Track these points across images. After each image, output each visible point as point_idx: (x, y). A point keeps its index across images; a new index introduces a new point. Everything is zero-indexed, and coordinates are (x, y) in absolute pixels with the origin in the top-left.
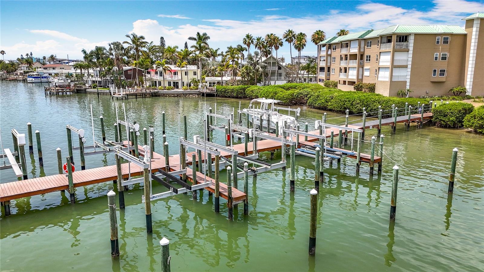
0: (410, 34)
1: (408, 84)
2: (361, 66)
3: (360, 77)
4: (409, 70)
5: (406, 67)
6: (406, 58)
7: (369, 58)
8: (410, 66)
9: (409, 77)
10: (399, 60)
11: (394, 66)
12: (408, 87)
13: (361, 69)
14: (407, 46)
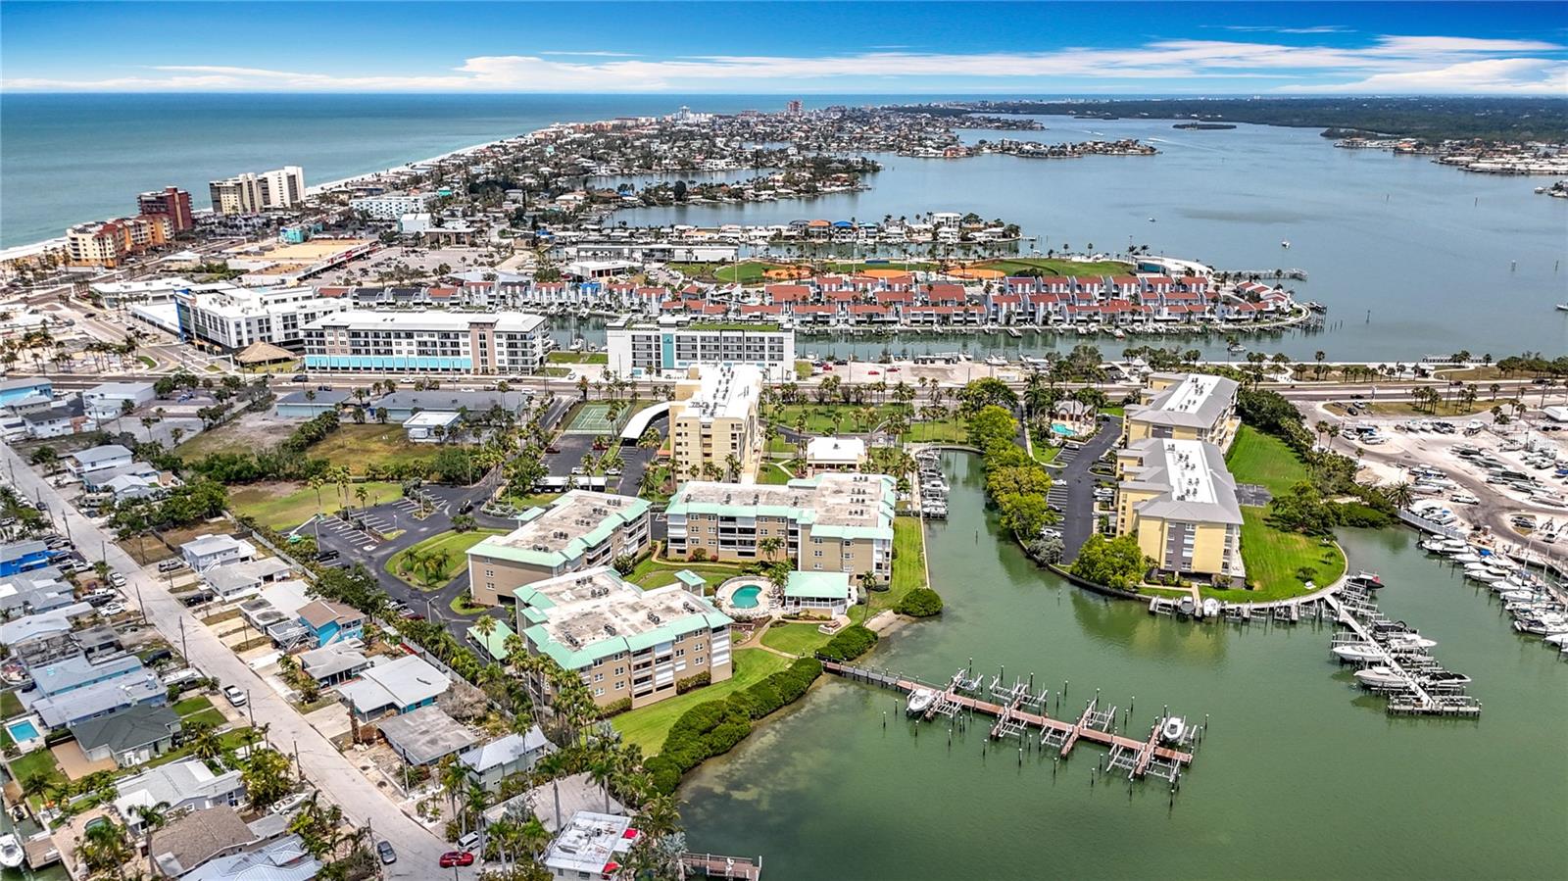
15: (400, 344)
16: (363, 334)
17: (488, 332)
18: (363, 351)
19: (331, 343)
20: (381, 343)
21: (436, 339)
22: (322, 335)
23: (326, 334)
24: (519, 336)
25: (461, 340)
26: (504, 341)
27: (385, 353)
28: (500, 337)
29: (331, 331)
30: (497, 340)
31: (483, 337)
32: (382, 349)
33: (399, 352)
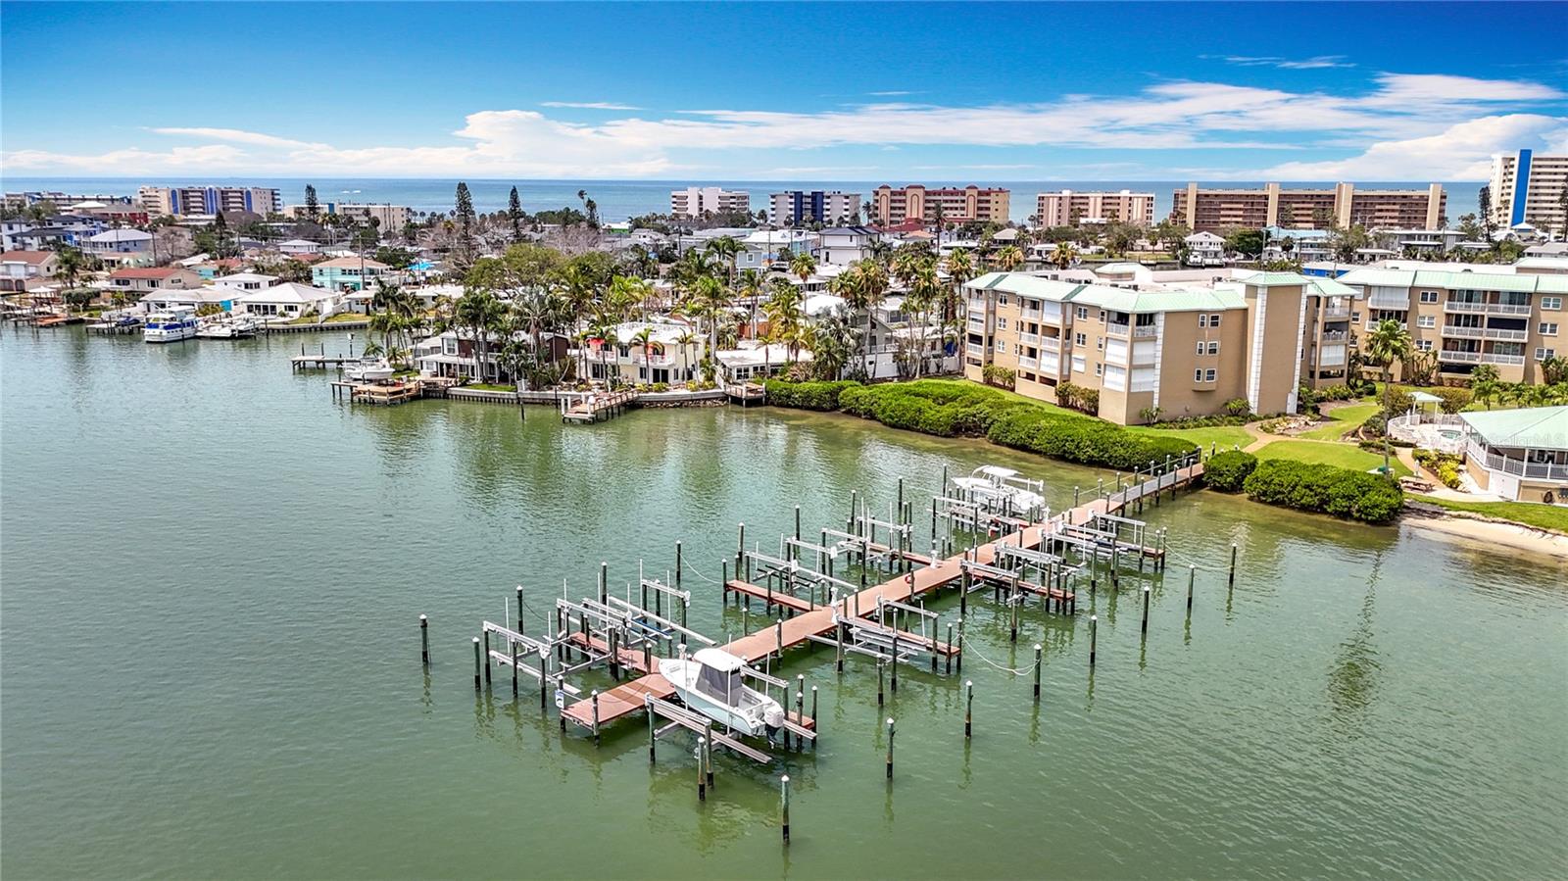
0: (1157, 313)
1: (1156, 396)
2: (1067, 353)
3: (1066, 373)
4: (1158, 372)
5: (1153, 367)
6: (1151, 352)
7: (1082, 339)
8: (1158, 366)
9: (1157, 384)
10: (1142, 356)
11: (1133, 367)
12: (1156, 402)
13: (1066, 357)
14: (1154, 332)
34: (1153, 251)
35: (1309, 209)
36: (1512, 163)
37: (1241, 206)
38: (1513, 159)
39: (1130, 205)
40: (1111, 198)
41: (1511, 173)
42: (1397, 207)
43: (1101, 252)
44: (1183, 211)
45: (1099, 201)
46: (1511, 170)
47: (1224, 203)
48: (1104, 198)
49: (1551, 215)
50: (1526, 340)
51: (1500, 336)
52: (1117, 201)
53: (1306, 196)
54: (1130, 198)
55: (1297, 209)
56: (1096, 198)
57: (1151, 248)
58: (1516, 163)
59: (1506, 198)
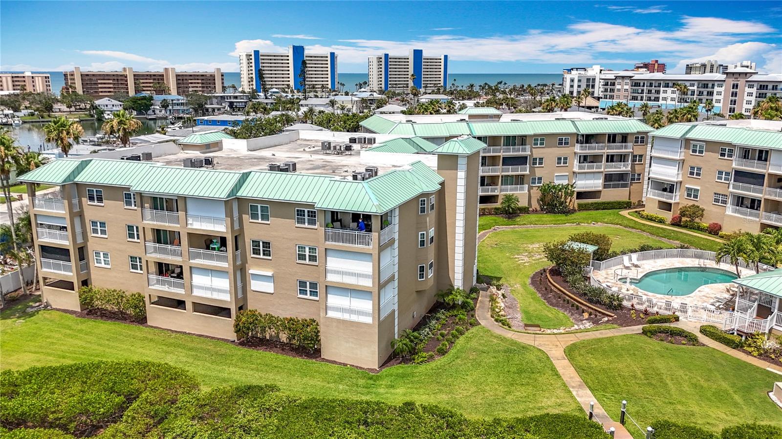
8: (397, 276)
10: (385, 269)
11: (381, 288)
15: (665, 92)
16: (642, 84)
17: (741, 82)
18: (639, 98)
19: (619, 90)
20: (653, 91)
21: (695, 88)
22: (614, 84)
23: (616, 83)
24: (770, 87)
25: (716, 89)
26: (754, 90)
27: (654, 100)
28: (751, 86)
29: (620, 81)
30: (747, 90)
31: (735, 86)
32: (653, 96)
33: (665, 99)
34: (70, 112)
35: (150, 83)
36: (251, 57)
37: (111, 81)
38: (251, 55)
39: (33, 82)
40: (18, 77)
41: (251, 63)
42: (200, 81)
43: (32, 114)
44: (73, 85)
45: (10, 80)
46: (251, 61)
47: (99, 79)
48: (12, 77)
49: (272, 85)
50: (528, 172)
51: (511, 171)
52: (23, 79)
53: (147, 75)
54: (33, 77)
55: (143, 83)
56: (6, 77)
57: (68, 110)
58: (253, 57)
59: (251, 76)
